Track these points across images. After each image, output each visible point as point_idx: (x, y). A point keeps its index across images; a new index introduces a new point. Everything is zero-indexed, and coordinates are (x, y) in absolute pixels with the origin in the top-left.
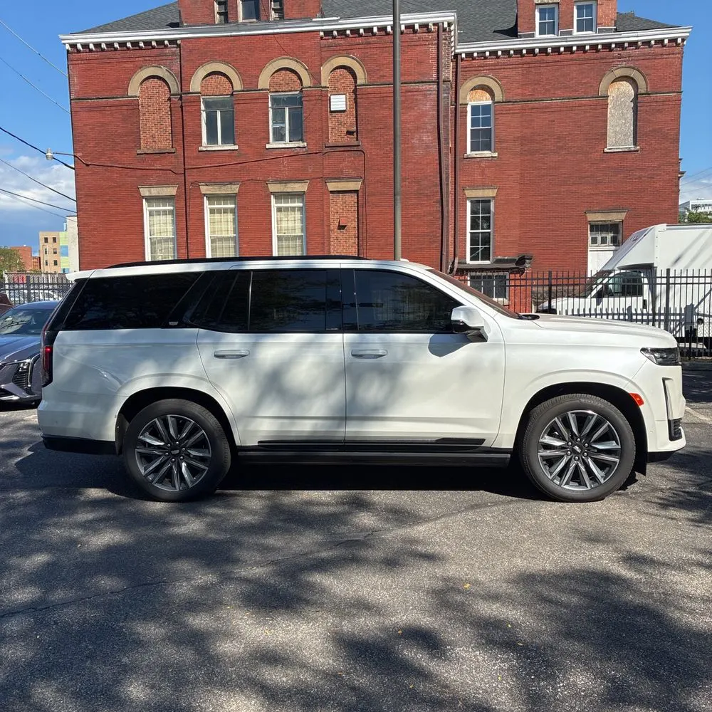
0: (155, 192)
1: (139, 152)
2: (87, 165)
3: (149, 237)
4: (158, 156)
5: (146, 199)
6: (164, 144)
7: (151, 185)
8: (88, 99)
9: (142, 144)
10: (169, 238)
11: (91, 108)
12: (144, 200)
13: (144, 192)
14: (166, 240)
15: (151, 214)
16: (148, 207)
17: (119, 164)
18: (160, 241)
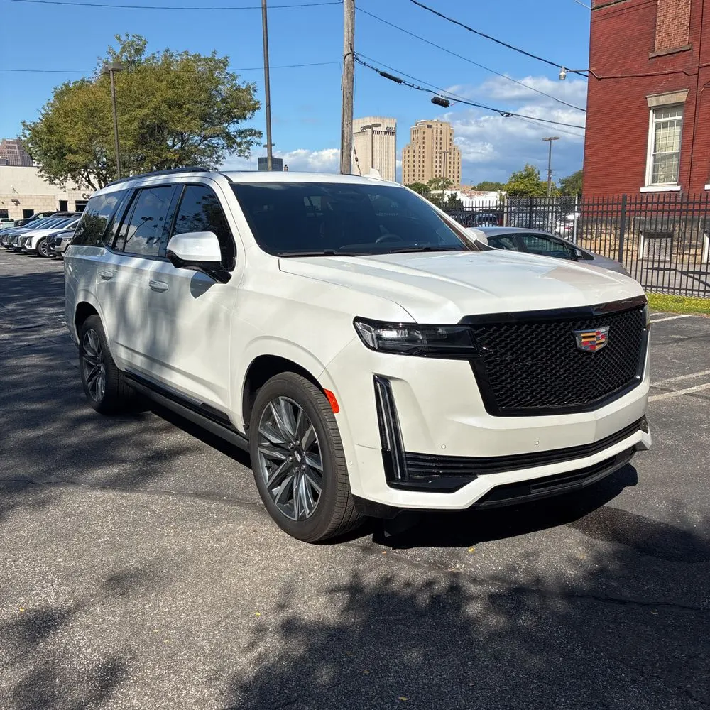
0: (662, 100)
1: (651, 55)
2: (600, 79)
3: (653, 153)
4: (672, 57)
5: (654, 110)
6: (680, 41)
7: (660, 93)
8: (608, 5)
9: (656, 45)
10: (674, 154)
11: (609, 16)
12: (651, 112)
13: (652, 102)
14: (671, 156)
15: (658, 126)
16: (656, 118)
17: (630, 73)
18: (664, 158)
